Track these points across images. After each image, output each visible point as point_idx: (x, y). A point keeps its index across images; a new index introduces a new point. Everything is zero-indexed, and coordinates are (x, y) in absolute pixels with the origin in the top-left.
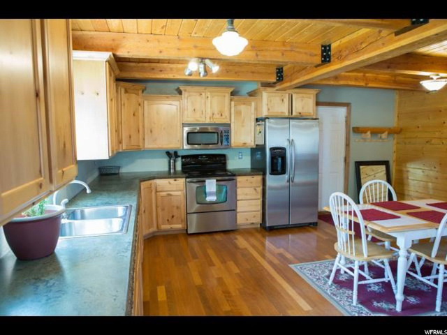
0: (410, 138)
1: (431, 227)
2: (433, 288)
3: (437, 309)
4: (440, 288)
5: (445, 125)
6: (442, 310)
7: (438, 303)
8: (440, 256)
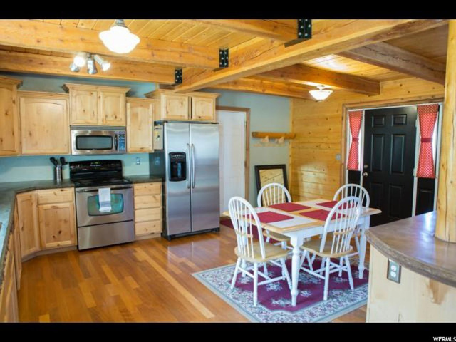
0: (304, 143)
3: (325, 298)
4: (327, 278)
5: (331, 131)
6: (328, 299)
7: (326, 292)
8: (327, 251)
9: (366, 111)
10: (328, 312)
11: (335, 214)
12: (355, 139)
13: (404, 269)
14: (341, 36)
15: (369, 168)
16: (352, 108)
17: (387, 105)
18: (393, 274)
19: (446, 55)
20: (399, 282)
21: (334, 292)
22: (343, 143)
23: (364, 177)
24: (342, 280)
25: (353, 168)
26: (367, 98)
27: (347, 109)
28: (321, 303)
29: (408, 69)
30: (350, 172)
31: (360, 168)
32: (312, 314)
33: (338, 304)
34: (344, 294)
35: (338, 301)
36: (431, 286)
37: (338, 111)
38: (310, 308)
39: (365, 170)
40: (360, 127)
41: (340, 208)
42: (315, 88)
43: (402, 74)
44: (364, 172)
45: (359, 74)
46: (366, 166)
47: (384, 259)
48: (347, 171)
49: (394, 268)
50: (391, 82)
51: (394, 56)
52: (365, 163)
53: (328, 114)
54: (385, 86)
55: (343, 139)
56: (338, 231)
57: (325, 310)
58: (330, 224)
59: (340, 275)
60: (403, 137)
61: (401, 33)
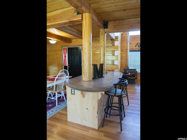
0: (49, 58)
1: (52, 83)
2: (54, 100)
3: (57, 105)
4: (57, 99)
5: (58, 54)
6: (58, 105)
7: (57, 103)
8: (56, 90)
9: (68, 48)
10: (58, 109)
11: (57, 79)
12: (65, 57)
13: (75, 90)
14: (55, 22)
15: (70, 65)
16: (64, 47)
17: (74, 46)
18: (73, 93)
19: (82, 30)
20: (74, 94)
21: (60, 103)
22: (62, 58)
23: (68, 68)
24: (62, 99)
25: (65, 65)
26: (68, 44)
27: (62, 47)
28: (56, 107)
29: (77, 36)
30: (64, 66)
31: (67, 65)
32: (52, 111)
33: (61, 106)
34: (63, 103)
35: (61, 105)
36: (82, 93)
37: (60, 48)
38: (52, 110)
39: (69, 66)
40: (66, 53)
41: (59, 77)
42: (51, 40)
43: (77, 37)
44: (68, 66)
45: (65, 36)
46: (69, 65)
47: (70, 89)
48: (63, 66)
49: (73, 91)
50: (74, 40)
51: (73, 31)
52: (68, 64)
53: (57, 49)
54: (73, 41)
55: (62, 57)
56: (59, 84)
57: (57, 109)
58: (56, 82)
59: (62, 97)
60: (78, 55)
61: (72, 24)
